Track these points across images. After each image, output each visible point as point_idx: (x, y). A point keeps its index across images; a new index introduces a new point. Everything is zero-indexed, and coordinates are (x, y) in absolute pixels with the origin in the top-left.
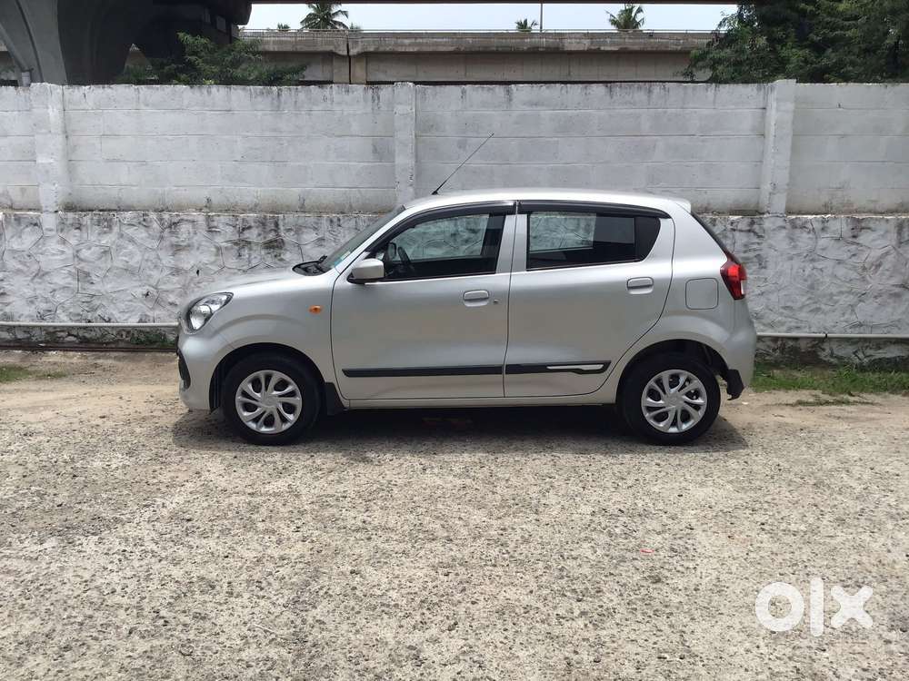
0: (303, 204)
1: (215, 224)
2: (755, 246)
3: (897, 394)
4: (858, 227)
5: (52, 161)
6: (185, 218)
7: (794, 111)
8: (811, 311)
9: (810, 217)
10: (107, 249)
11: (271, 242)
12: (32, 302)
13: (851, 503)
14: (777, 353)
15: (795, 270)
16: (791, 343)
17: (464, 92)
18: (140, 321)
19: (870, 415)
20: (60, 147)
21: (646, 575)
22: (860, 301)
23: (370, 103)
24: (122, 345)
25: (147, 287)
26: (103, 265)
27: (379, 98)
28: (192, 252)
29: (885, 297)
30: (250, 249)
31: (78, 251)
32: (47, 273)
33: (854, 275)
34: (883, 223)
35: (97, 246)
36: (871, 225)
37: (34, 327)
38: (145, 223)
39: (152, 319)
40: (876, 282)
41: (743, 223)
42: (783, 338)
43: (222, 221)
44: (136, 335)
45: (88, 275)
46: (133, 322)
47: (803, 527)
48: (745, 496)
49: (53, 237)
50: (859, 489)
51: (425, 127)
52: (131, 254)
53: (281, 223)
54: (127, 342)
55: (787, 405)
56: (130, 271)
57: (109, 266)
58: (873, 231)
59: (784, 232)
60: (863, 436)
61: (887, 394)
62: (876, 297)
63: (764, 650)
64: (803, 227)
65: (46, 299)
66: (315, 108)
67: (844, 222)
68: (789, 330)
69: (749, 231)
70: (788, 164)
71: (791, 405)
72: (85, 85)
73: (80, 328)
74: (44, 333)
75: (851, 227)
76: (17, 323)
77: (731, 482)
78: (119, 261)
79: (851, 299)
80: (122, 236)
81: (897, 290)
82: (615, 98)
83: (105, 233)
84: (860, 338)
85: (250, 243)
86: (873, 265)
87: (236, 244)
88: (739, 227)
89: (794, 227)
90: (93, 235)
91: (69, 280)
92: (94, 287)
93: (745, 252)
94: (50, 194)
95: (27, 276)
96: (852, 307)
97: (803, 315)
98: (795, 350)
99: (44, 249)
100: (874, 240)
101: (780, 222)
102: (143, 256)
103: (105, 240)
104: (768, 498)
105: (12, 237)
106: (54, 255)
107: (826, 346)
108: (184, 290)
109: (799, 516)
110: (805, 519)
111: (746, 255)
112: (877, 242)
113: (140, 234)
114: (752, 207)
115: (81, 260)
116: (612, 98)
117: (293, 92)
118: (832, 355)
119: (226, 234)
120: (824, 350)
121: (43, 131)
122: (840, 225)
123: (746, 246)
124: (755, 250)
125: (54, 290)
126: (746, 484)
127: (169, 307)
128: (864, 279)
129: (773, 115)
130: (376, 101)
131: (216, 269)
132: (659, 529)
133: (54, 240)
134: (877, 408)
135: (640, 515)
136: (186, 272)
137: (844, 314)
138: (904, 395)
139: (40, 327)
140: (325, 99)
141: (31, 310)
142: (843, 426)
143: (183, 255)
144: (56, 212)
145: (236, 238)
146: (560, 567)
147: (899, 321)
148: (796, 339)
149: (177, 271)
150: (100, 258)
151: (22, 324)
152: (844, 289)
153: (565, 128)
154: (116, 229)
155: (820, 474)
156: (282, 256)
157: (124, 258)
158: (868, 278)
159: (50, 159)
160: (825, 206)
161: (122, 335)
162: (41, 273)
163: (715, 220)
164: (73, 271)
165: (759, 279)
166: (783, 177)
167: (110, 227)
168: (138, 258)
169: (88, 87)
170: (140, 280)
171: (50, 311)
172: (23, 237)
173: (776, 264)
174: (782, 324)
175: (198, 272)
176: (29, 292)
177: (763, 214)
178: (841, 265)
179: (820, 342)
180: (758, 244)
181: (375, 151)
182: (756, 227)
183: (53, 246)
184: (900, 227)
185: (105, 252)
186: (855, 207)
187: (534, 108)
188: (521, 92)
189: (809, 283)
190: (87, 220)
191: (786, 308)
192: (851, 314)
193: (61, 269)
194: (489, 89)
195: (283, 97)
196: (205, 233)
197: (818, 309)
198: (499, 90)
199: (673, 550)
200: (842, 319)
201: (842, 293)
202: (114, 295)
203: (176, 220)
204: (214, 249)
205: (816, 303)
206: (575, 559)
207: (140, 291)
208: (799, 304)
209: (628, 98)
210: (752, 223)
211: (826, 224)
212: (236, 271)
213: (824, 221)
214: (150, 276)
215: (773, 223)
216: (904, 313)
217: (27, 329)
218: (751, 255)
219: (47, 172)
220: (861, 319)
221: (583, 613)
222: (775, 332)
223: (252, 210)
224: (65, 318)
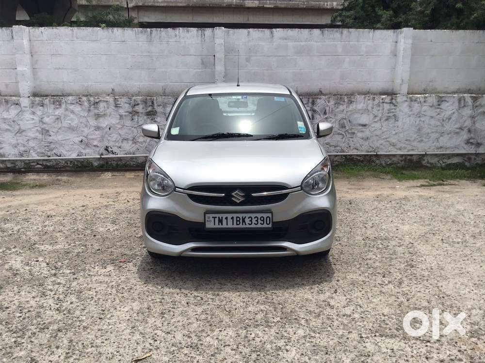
0: (164, 92)
1: (119, 103)
2: (393, 110)
3: (463, 179)
4: (441, 100)
5: (26, 69)
6: (103, 99)
7: (412, 44)
8: (419, 141)
9: (419, 96)
10: (58, 117)
11: (150, 112)
12: (16, 147)
13: (473, 229)
14: (403, 162)
15: (411, 122)
16: (409, 157)
17: (249, 32)
18: (78, 155)
19: (457, 190)
20: (29, 61)
21: (406, 264)
22: (441, 136)
23: (200, 38)
24: (68, 169)
25: (81, 137)
26: (56, 126)
27: (204, 35)
28: (106, 118)
29: (452, 134)
30: (138, 116)
31: (42, 119)
32: (24, 131)
33: (439, 124)
34: (452, 98)
35: (53, 115)
36: (447, 99)
37: (17, 160)
38: (80, 103)
39: (84, 154)
40: (449, 127)
41: (387, 99)
42: (405, 155)
43: (123, 101)
44: (76, 163)
45: (48, 131)
46: (74, 156)
47: (459, 240)
48: (425, 228)
49: (28, 110)
50: (472, 222)
51: (229, 50)
52: (72, 120)
53: (155, 102)
54: (70, 167)
55: (417, 187)
56: (71, 129)
57: (60, 126)
58: (448, 102)
59: (407, 104)
60: (460, 200)
61: (458, 180)
62: (448, 134)
63: (475, 291)
64: (416, 101)
65: (24, 145)
66: (170, 40)
67: (434, 98)
68: (409, 151)
69: (390, 103)
70: (409, 69)
71: (419, 187)
72: (42, 27)
73: (44, 160)
74: (23, 163)
75: (437, 100)
76: (8, 159)
77: (415, 222)
78: (65, 124)
79: (437, 135)
80: (67, 110)
81: (458, 130)
82: (324, 36)
83: (57, 108)
84: (441, 154)
85: (138, 112)
86: (447, 118)
87: (130, 113)
88: (386, 101)
89: (411, 100)
90: (50, 109)
91: (37, 134)
92: (51, 138)
93: (388, 113)
94: (25, 88)
95: (13, 133)
96: (437, 139)
97: (415, 144)
98: (411, 161)
99: (22, 117)
100: (448, 106)
101: (405, 98)
102: (79, 120)
103: (57, 112)
104: (436, 229)
105: (4, 111)
106: (27, 121)
107: (425, 158)
108: (102, 138)
109: (455, 236)
110: (458, 237)
111: (389, 115)
112: (450, 107)
113: (77, 108)
114: (390, 91)
115: (45, 123)
116: (323, 36)
117: (159, 32)
118: (428, 162)
119: (125, 108)
120: (424, 160)
121: (20, 52)
122: (432, 99)
123: (388, 110)
124: (393, 112)
125: (28, 140)
126: (422, 223)
127: (94, 148)
128: (443, 125)
129: (402, 45)
130: (203, 37)
131: (120, 127)
132: (398, 245)
133: (28, 113)
134: (457, 187)
135: (385, 239)
136: (103, 129)
137: (433, 143)
138: (467, 180)
139: (21, 160)
140: (176, 36)
141: (16, 151)
142: (448, 195)
143: (101, 119)
144: (29, 97)
145: (131, 110)
146: (365, 263)
147: (459, 145)
148: (411, 155)
149: (98, 128)
150: (55, 122)
151: (11, 159)
152: (434, 131)
153: (300, 52)
154: (63, 106)
155: (451, 217)
156: (156, 119)
157: (68, 122)
158: (445, 125)
159: (24, 68)
160: (424, 90)
161: (67, 164)
162: (21, 131)
163: (374, 98)
164: (39, 129)
165: (394, 126)
166: (406, 76)
167: (60, 105)
168: (76, 121)
169: (44, 28)
170: (78, 134)
171: (26, 151)
172: (10, 111)
173: (403, 119)
174: (405, 148)
175: (110, 129)
176: (14, 142)
177: (397, 94)
178: (433, 119)
179: (422, 156)
180: (395, 109)
181: (203, 63)
182: (394, 101)
183: (28, 116)
184: (460, 100)
185: (57, 119)
186: (438, 91)
187: (285, 41)
188: (278, 32)
189: (418, 128)
190: (47, 101)
191: (406, 140)
192: (437, 142)
193: (32, 128)
194: (262, 31)
195: (153, 35)
196: (114, 108)
197: (422, 141)
198: (267, 31)
199: (410, 253)
200: (433, 145)
201: (433, 132)
202: (63, 142)
203: (97, 100)
204: (118, 116)
205: (420, 137)
206: (370, 259)
207: (77, 140)
208: (413, 139)
209: (332, 36)
210: (392, 99)
211: (426, 99)
212: (131, 128)
213: (425, 98)
214: (83, 131)
215: (402, 99)
216: (461, 141)
217: (13, 162)
218: (391, 114)
219: (23, 75)
220: (441, 144)
221: (389, 282)
222: (402, 152)
223: (137, 95)
224: (35, 155)
